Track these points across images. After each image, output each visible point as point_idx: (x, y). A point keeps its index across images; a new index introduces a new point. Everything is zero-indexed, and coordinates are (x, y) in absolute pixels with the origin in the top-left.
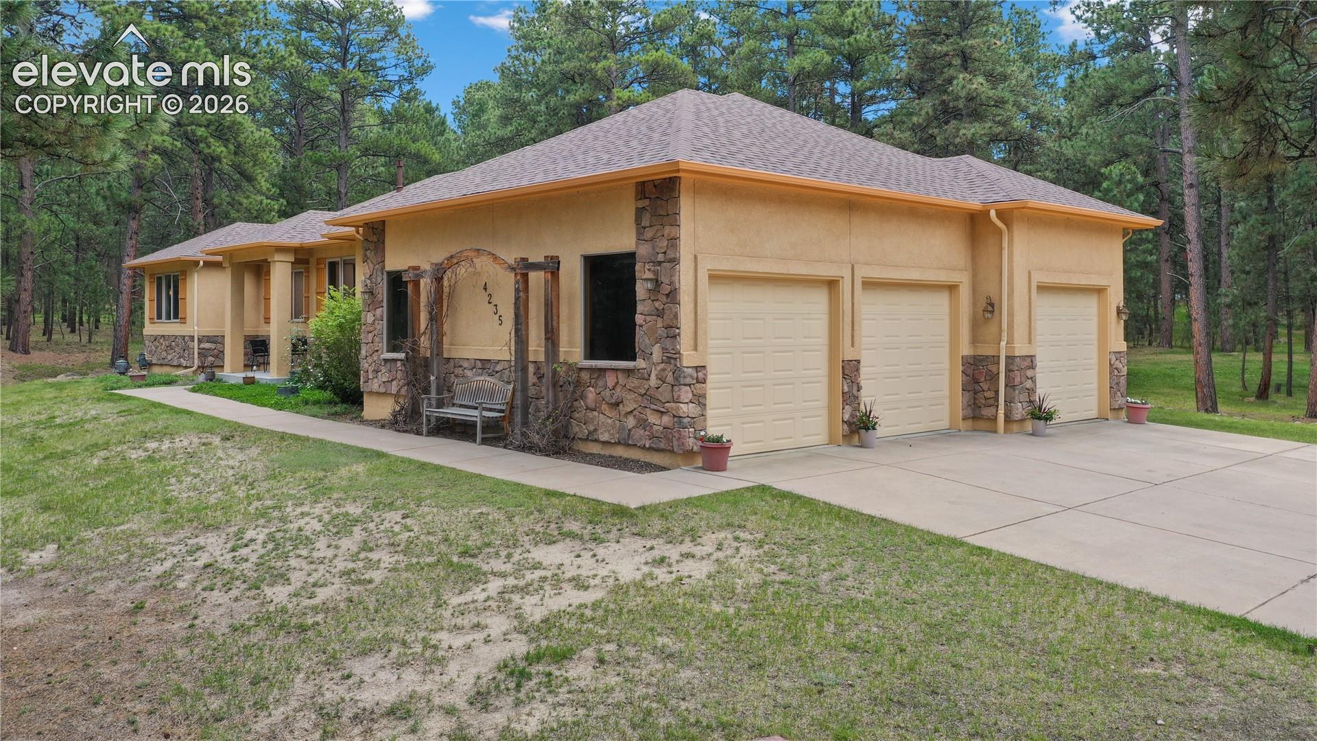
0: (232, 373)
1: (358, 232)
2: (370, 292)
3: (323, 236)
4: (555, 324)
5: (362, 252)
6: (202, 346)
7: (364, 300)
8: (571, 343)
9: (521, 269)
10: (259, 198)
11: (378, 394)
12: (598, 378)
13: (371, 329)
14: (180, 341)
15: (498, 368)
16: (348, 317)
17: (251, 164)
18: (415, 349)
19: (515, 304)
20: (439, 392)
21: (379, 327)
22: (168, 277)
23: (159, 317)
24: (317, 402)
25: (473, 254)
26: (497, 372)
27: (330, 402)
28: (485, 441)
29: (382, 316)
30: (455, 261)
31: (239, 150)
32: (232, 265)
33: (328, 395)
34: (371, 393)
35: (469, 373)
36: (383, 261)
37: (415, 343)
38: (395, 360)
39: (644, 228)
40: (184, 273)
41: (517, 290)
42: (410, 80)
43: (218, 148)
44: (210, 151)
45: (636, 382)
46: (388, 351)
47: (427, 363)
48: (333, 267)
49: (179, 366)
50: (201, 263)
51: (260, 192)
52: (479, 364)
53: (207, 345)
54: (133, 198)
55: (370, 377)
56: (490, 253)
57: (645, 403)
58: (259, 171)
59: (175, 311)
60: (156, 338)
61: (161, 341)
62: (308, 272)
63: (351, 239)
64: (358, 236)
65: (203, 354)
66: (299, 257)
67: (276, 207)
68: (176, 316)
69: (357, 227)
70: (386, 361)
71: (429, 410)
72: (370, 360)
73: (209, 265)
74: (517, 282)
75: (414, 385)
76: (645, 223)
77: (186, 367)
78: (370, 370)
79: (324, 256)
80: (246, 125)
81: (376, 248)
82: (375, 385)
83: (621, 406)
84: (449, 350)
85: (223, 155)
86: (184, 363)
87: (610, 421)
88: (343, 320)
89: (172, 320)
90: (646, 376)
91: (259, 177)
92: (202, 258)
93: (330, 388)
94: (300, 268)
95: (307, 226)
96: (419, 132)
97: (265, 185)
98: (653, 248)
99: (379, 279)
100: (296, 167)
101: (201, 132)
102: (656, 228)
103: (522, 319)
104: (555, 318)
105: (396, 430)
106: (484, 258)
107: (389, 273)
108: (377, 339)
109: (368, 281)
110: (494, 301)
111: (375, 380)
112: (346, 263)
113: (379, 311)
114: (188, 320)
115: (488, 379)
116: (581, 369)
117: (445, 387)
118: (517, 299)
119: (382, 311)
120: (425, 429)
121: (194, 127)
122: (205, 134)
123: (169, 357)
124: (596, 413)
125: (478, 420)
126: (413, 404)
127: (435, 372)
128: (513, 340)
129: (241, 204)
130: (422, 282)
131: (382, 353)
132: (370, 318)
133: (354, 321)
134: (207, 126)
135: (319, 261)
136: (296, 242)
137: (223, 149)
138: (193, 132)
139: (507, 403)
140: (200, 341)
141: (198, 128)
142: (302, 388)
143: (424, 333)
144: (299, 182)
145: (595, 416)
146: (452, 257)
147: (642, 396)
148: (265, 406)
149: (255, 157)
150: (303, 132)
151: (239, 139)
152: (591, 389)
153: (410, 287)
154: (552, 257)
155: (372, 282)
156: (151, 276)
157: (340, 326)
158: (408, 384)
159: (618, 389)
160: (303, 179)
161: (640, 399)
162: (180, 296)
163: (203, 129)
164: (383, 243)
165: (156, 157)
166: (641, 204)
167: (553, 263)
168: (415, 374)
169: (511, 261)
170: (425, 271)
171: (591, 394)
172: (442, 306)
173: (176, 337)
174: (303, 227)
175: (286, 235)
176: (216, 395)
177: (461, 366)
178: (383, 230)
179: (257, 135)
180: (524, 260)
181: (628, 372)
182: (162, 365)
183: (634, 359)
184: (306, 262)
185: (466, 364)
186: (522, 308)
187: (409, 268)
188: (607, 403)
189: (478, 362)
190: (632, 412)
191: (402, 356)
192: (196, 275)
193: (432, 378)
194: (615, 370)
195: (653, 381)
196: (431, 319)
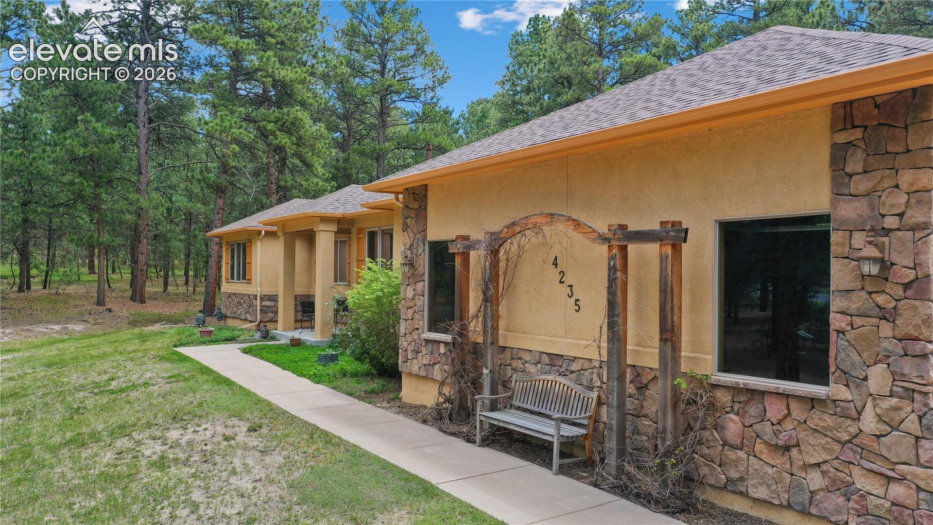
0: (284, 333)
1: (397, 199)
2: (410, 264)
3: (362, 205)
4: (676, 319)
5: (401, 220)
6: (264, 304)
7: (404, 273)
8: (696, 346)
9: (619, 239)
10: (316, 180)
11: (418, 376)
12: (747, 403)
13: (411, 304)
14: (246, 298)
15: (575, 367)
16: (386, 290)
17: (310, 154)
18: (463, 332)
19: (610, 287)
20: (494, 391)
21: (419, 303)
22: (239, 244)
23: (233, 278)
24: (354, 375)
25: (544, 220)
26: (572, 372)
27: (368, 374)
28: (563, 470)
29: (423, 291)
30: (517, 229)
31: (300, 140)
32: (285, 234)
33: (365, 367)
34: (410, 374)
35: (532, 369)
36: (425, 230)
37: (464, 328)
38: (437, 342)
39: (850, 176)
40: (250, 241)
41: (612, 269)
42: (433, 89)
43: (284, 140)
44: (277, 142)
45: (830, 421)
46: (430, 330)
47: (477, 351)
48: (372, 236)
49: (246, 320)
50: (263, 232)
51: (316, 176)
52: (546, 359)
53: (268, 303)
54: (220, 181)
55: (410, 357)
56: (570, 219)
57: (849, 455)
58: (316, 159)
59: (242, 273)
60: (230, 295)
61: (234, 298)
62: (350, 240)
63: (388, 209)
64: (398, 203)
65: (264, 310)
66: (341, 227)
67: (329, 188)
68: (244, 278)
69: (397, 193)
70: (428, 341)
71: (483, 415)
72: (409, 338)
73: (269, 234)
74: (612, 258)
75: (462, 377)
76: (854, 165)
77: (251, 322)
78: (410, 349)
79: (364, 226)
80: (305, 121)
81: (417, 216)
82: (414, 367)
83: (794, 452)
84: (506, 336)
85: (287, 145)
86: (249, 317)
87: (770, 471)
88: (380, 294)
89: (241, 281)
90: (854, 413)
91: (316, 164)
92: (263, 229)
93: (368, 360)
94: (343, 237)
95: (349, 198)
96: (439, 130)
97: (320, 170)
98: (872, 207)
99: (420, 250)
100: (346, 160)
101: (270, 126)
102: (879, 174)
103: (619, 309)
104: (676, 310)
105: (440, 430)
106: (561, 227)
107: (430, 243)
108: (417, 316)
109: (409, 252)
110: (568, 280)
111: (415, 361)
112: (384, 233)
113: (419, 286)
114: (253, 281)
115: (560, 379)
116: (715, 386)
117: (501, 383)
118: (612, 281)
119: (424, 286)
120: (478, 439)
121: (265, 123)
122: (274, 129)
123: (239, 312)
124: (742, 454)
125: (555, 441)
126: (461, 398)
127: (489, 365)
128: (605, 337)
129: (301, 185)
130: (473, 254)
131: (423, 332)
132: (410, 293)
133: (392, 295)
134: (275, 122)
135: (360, 231)
136: (339, 212)
137: (287, 140)
138: (264, 127)
139: (590, 417)
140: (262, 300)
141: (268, 124)
142: (342, 354)
143: (476, 316)
144: (349, 171)
145: (740, 459)
146: (513, 224)
147: (843, 444)
148: (304, 376)
149: (312, 148)
150: (351, 133)
151: (300, 133)
152: (733, 416)
153: (458, 261)
154: (674, 224)
155: (412, 253)
156: (227, 243)
157: (378, 299)
158: (455, 374)
159: (788, 425)
160: (351, 169)
161: (837, 447)
162: (247, 261)
163: (272, 124)
164: (425, 209)
165: (234, 146)
166: (842, 138)
167: (678, 231)
168: (463, 364)
169: (602, 228)
170: (479, 242)
171: (733, 426)
172: (498, 285)
173: (244, 295)
174: (346, 199)
175: (331, 207)
176: (262, 358)
177: (520, 359)
178: (426, 196)
179: (314, 129)
180: (623, 227)
181: (813, 402)
182: (233, 318)
183: (824, 381)
184: (348, 232)
185: (527, 357)
186: (619, 293)
187: (458, 237)
188: (765, 443)
189: (545, 357)
190: (818, 465)
191: (448, 338)
192: (259, 243)
193: (485, 371)
194: (786, 396)
195: (869, 422)
196: (486, 300)
